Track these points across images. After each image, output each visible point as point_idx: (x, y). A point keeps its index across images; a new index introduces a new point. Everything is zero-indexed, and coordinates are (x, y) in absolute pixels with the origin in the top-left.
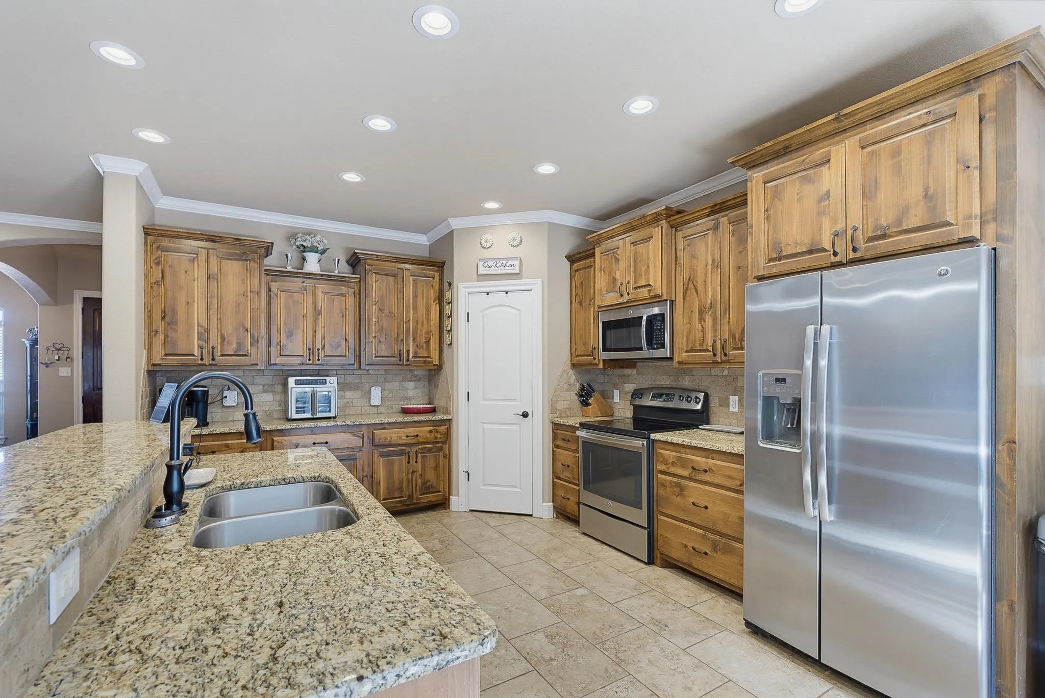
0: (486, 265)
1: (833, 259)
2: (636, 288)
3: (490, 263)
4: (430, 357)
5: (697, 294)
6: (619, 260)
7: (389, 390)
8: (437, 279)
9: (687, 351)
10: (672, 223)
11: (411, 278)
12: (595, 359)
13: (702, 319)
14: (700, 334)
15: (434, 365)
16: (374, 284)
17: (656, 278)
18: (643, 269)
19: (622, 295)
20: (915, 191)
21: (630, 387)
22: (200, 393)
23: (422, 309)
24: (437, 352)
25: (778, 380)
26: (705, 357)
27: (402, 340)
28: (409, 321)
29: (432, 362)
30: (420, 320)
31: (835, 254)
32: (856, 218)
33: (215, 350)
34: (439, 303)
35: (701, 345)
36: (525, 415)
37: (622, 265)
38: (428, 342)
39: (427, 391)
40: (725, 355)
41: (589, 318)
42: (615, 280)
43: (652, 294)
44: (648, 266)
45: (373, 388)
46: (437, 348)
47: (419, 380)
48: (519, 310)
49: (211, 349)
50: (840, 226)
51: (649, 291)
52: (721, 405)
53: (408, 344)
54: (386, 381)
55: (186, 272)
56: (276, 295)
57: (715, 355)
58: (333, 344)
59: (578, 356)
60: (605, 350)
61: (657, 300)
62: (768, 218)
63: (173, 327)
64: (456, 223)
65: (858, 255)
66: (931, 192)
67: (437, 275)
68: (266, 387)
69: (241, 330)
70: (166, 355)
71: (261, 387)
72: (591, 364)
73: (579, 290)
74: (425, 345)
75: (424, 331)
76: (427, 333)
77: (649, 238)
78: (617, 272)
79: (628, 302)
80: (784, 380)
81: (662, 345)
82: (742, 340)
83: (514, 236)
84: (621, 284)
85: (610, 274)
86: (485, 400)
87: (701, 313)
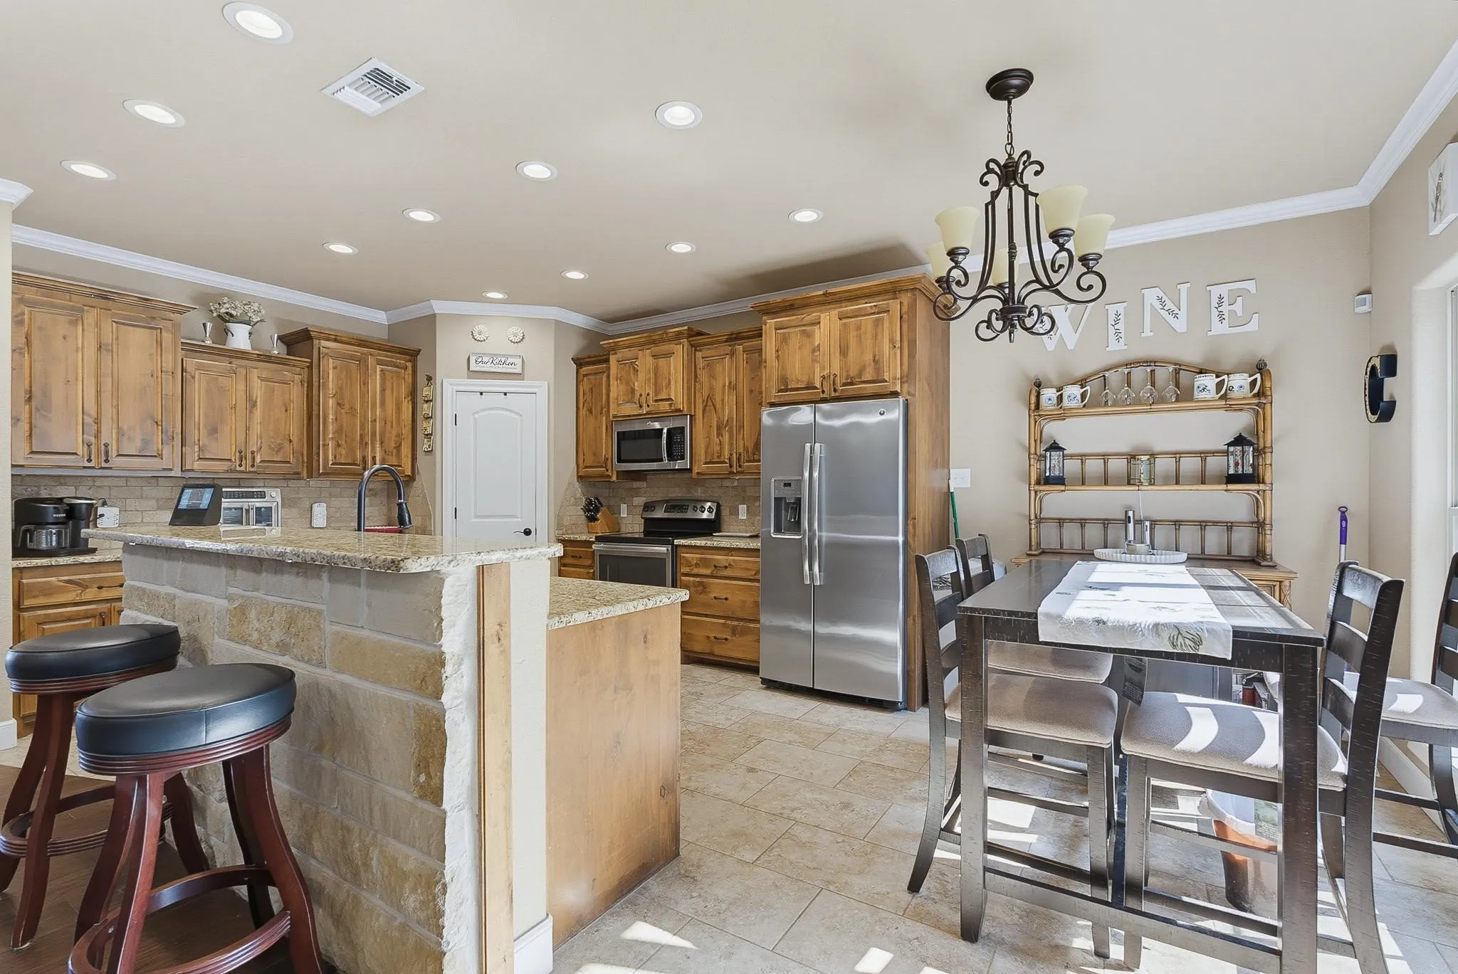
0: (480, 360)
1: (822, 396)
2: (656, 401)
3: (485, 359)
4: (400, 466)
5: (716, 411)
6: (638, 371)
7: (336, 508)
8: (410, 370)
9: (706, 463)
10: (692, 343)
11: (378, 368)
12: (607, 470)
13: (719, 434)
14: (718, 448)
15: (406, 476)
16: (331, 371)
17: (677, 393)
18: (664, 383)
19: (641, 407)
20: (868, 357)
21: (640, 501)
22: (84, 507)
23: (390, 405)
24: (410, 459)
25: (786, 485)
26: (721, 468)
27: (367, 444)
28: (375, 420)
29: (403, 472)
30: (389, 419)
31: (823, 392)
32: (836, 368)
33: (109, 448)
34: (411, 399)
35: (719, 457)
36: (527, 532)
37: (641, 376)
38: (398, 448)
39: (384, 510)
40: (740, 466)
41: (600, 427)
42: (633, 391)
43: (672, 408)
44: (670, 380)
45: (315, 506)
46: (410, 456)
47: (375, 495)
48: (521, 415)
49: (103, 447)
50: (826, 372)
51: (671, 405)
52: (731, 514)
53: (373, 449)
54: (331, 496)
55: (64, 338)
56: (193, 377)
57: (731, 466)
58: (273, 446)
59: (586, 467)
60: (620, 460)
61: (678, 413)
62: (778, 357)
63: (45, 413)
64: (439, 307)
65: (837, 394)
66: (877, 359)
67: (409, 365)
68: (161, 503)
69: (149, 422)
70: (32, 452)
71: (154, 502)
72: (602, 476)
73: (588, 398)
74: (394, 451)
75: (394, 433)
76: (398, 436)
77: (669, 355)
78: (636, 384)
79: (647, 414)
80: (789, 485)
81: (682, 458)
82: (754, 454)
83: (515, 330)
84: (641, 395)
85: (627, 384)
86: (477, 517)
87: (719, 428)
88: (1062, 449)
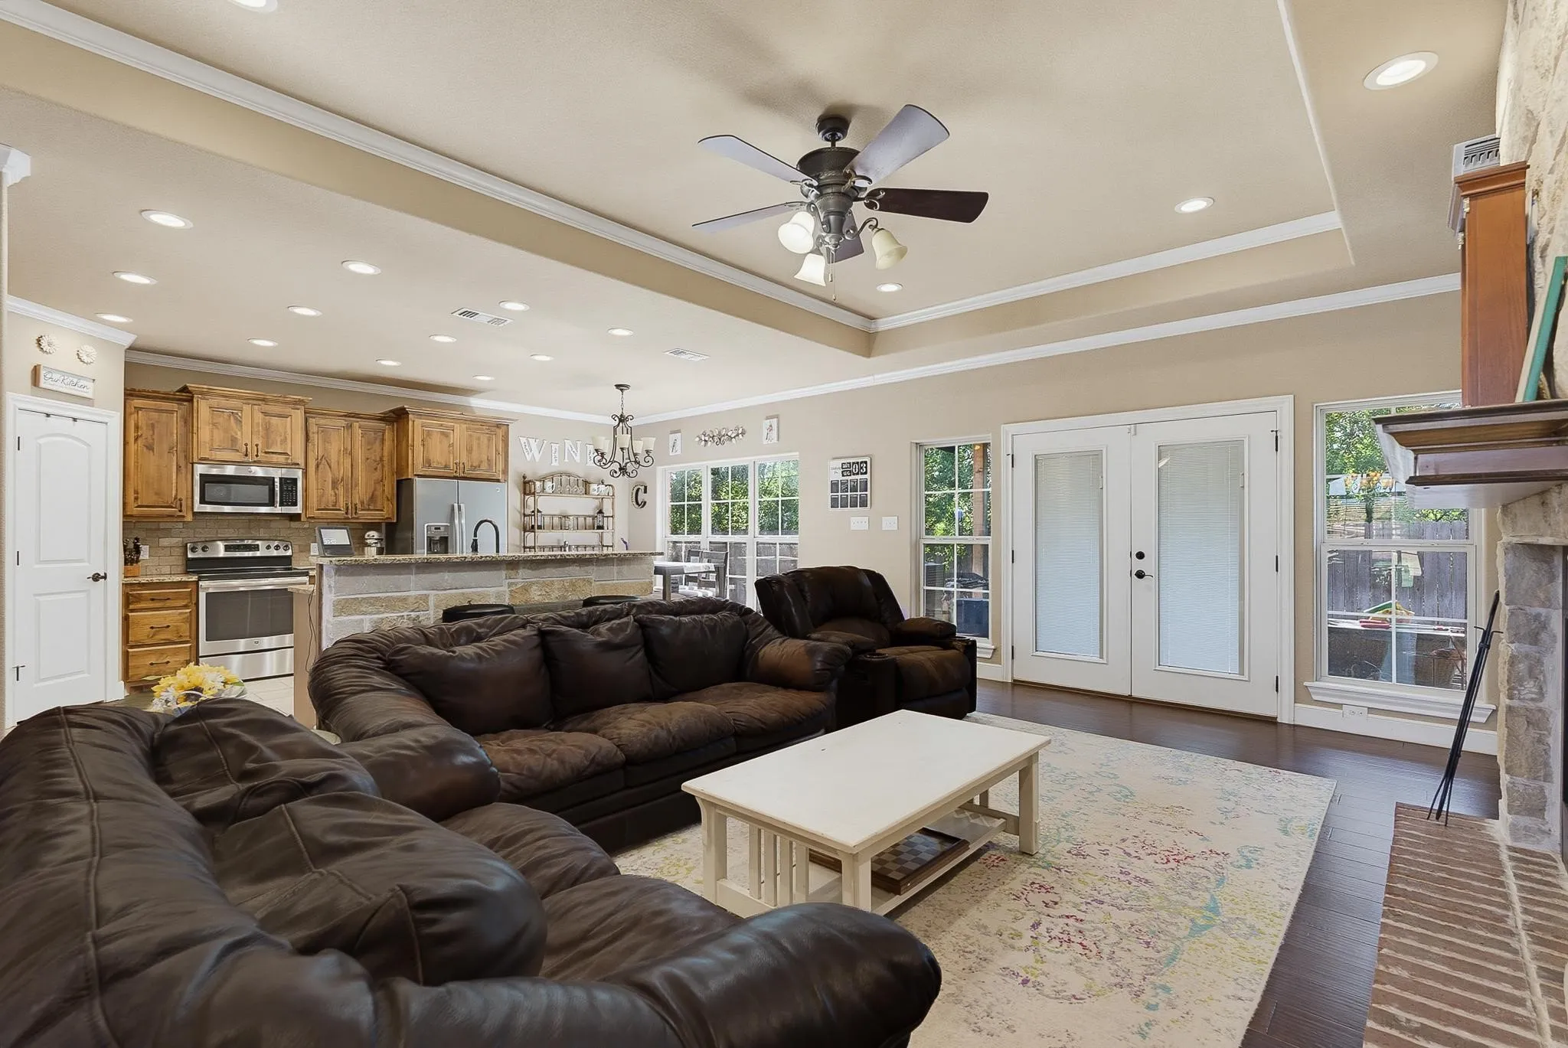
0: (49, 376)
1: (455, 474)
2: (266, 453)
3: (57, 377)
5: (330, 467)
6: (241, 421)
9: (318, 510)
12: (180, 511)
13: (334, 488)
14: (333, 498)
17: (297, 451)
18: (279, 440)
19: (246, 455)
25: (436, 529)
26: (337, 515)
31: (457, 472)
32: (464, 459)
35: (333, 505)
36: (96, 578)
37: (247, 427)
40: (356, 514)
41: (168, 467)
42: (234, 440)
43: (289, 461)
44: (285, 438)
48: (88, 445)
50: (458, 460)
51: (287, 459)
57: (347, 513)
59: (139, 506)
60: (203, 501)
61: (294, 466)
62: (423, 445)
65: (467, 475)
66: (489, 459)
72: (170, 516)
73: (146, 432)
77: (284, 415)
78: (238, 433)
79: (254, 462)
80: (439, 528)
81: (295, 504)
82: (369, 505)
83: (89, 351)
84: (246, 445)
85: (226, 431)
86: (41, 562)
87: (334, 483)
88: (541, 512)
